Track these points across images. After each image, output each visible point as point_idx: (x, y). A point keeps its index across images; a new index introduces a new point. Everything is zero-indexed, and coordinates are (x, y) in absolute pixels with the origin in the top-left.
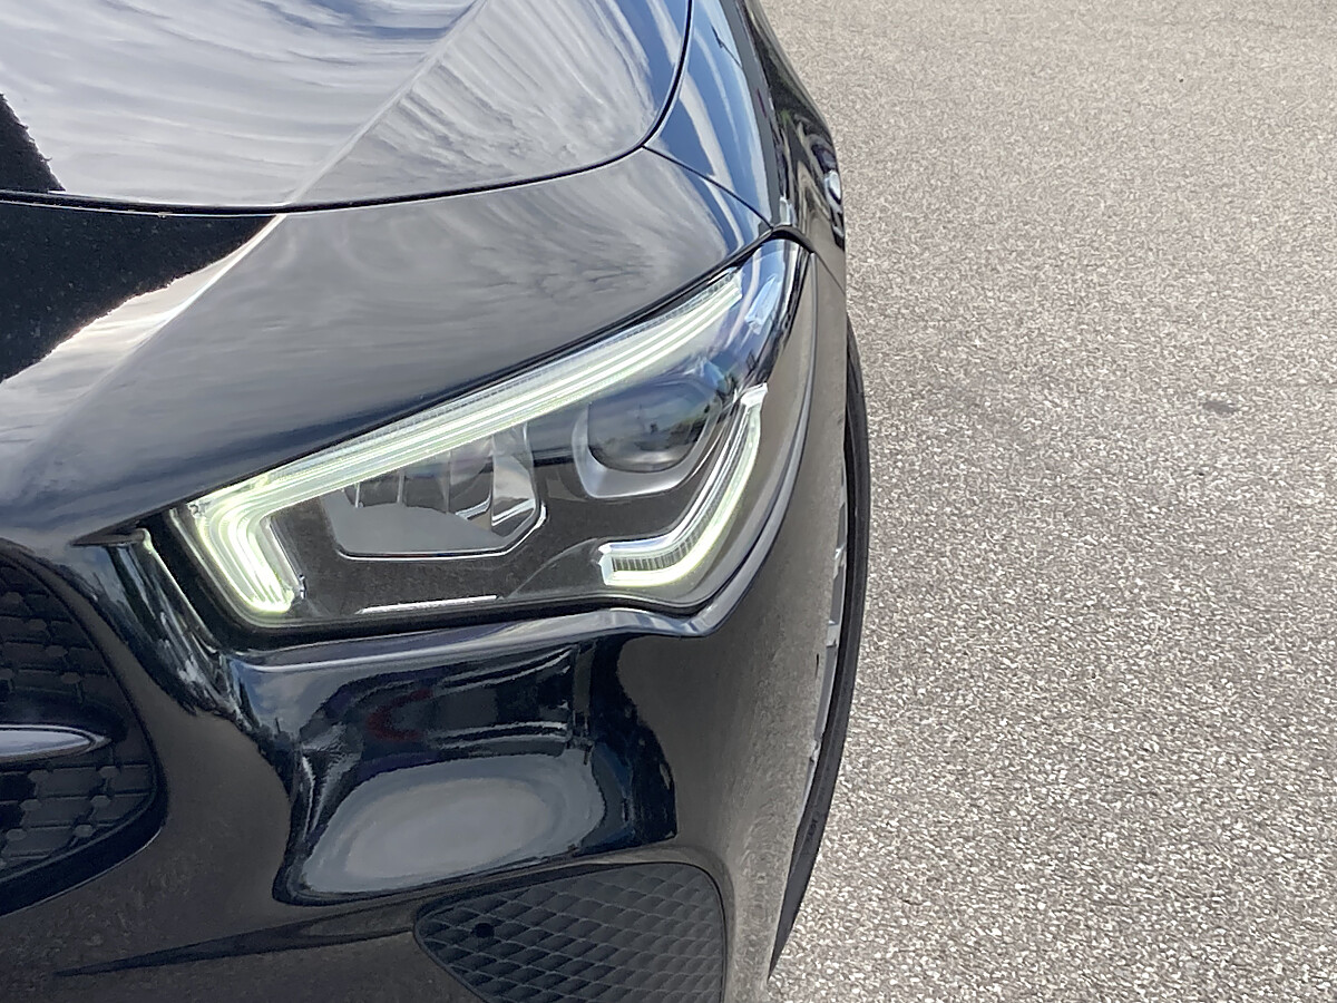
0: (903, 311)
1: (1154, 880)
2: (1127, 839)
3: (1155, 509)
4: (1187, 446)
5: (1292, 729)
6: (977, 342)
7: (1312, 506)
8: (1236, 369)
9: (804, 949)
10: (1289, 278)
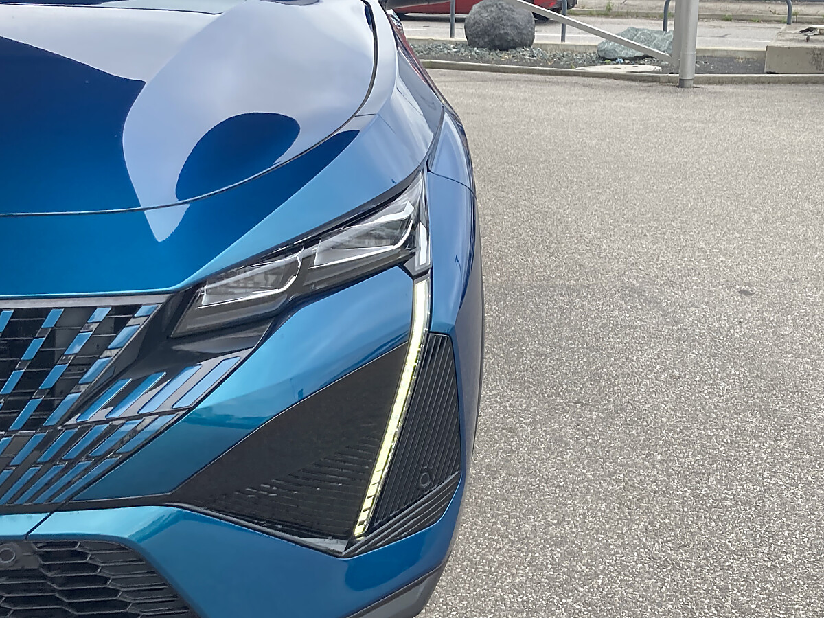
0: (608, 255)
1: (732, 497)
2: (719, 481)
3: (722, 338)
4: (733, 310)
5: (786, 431)
6: (641, 268)
7: (788, 335)
8: (751, 275)
9: (589, 530)
10: (772, 234)
